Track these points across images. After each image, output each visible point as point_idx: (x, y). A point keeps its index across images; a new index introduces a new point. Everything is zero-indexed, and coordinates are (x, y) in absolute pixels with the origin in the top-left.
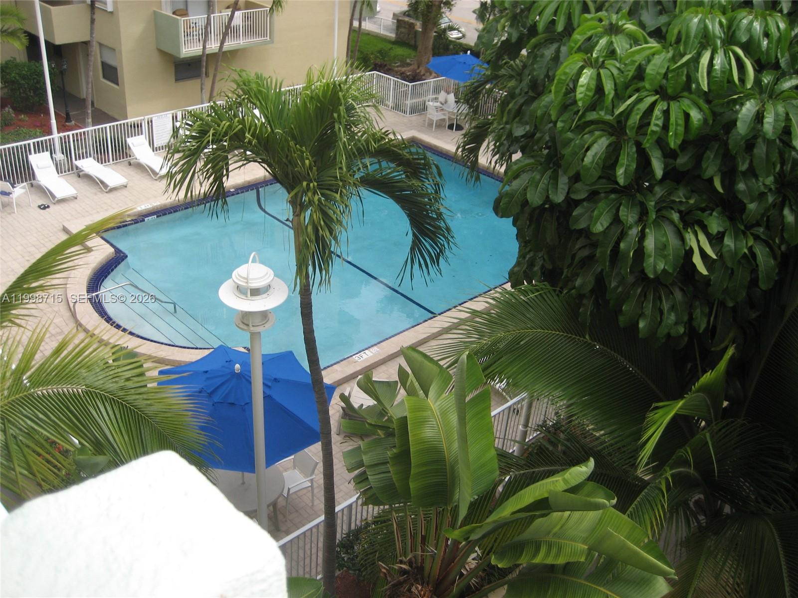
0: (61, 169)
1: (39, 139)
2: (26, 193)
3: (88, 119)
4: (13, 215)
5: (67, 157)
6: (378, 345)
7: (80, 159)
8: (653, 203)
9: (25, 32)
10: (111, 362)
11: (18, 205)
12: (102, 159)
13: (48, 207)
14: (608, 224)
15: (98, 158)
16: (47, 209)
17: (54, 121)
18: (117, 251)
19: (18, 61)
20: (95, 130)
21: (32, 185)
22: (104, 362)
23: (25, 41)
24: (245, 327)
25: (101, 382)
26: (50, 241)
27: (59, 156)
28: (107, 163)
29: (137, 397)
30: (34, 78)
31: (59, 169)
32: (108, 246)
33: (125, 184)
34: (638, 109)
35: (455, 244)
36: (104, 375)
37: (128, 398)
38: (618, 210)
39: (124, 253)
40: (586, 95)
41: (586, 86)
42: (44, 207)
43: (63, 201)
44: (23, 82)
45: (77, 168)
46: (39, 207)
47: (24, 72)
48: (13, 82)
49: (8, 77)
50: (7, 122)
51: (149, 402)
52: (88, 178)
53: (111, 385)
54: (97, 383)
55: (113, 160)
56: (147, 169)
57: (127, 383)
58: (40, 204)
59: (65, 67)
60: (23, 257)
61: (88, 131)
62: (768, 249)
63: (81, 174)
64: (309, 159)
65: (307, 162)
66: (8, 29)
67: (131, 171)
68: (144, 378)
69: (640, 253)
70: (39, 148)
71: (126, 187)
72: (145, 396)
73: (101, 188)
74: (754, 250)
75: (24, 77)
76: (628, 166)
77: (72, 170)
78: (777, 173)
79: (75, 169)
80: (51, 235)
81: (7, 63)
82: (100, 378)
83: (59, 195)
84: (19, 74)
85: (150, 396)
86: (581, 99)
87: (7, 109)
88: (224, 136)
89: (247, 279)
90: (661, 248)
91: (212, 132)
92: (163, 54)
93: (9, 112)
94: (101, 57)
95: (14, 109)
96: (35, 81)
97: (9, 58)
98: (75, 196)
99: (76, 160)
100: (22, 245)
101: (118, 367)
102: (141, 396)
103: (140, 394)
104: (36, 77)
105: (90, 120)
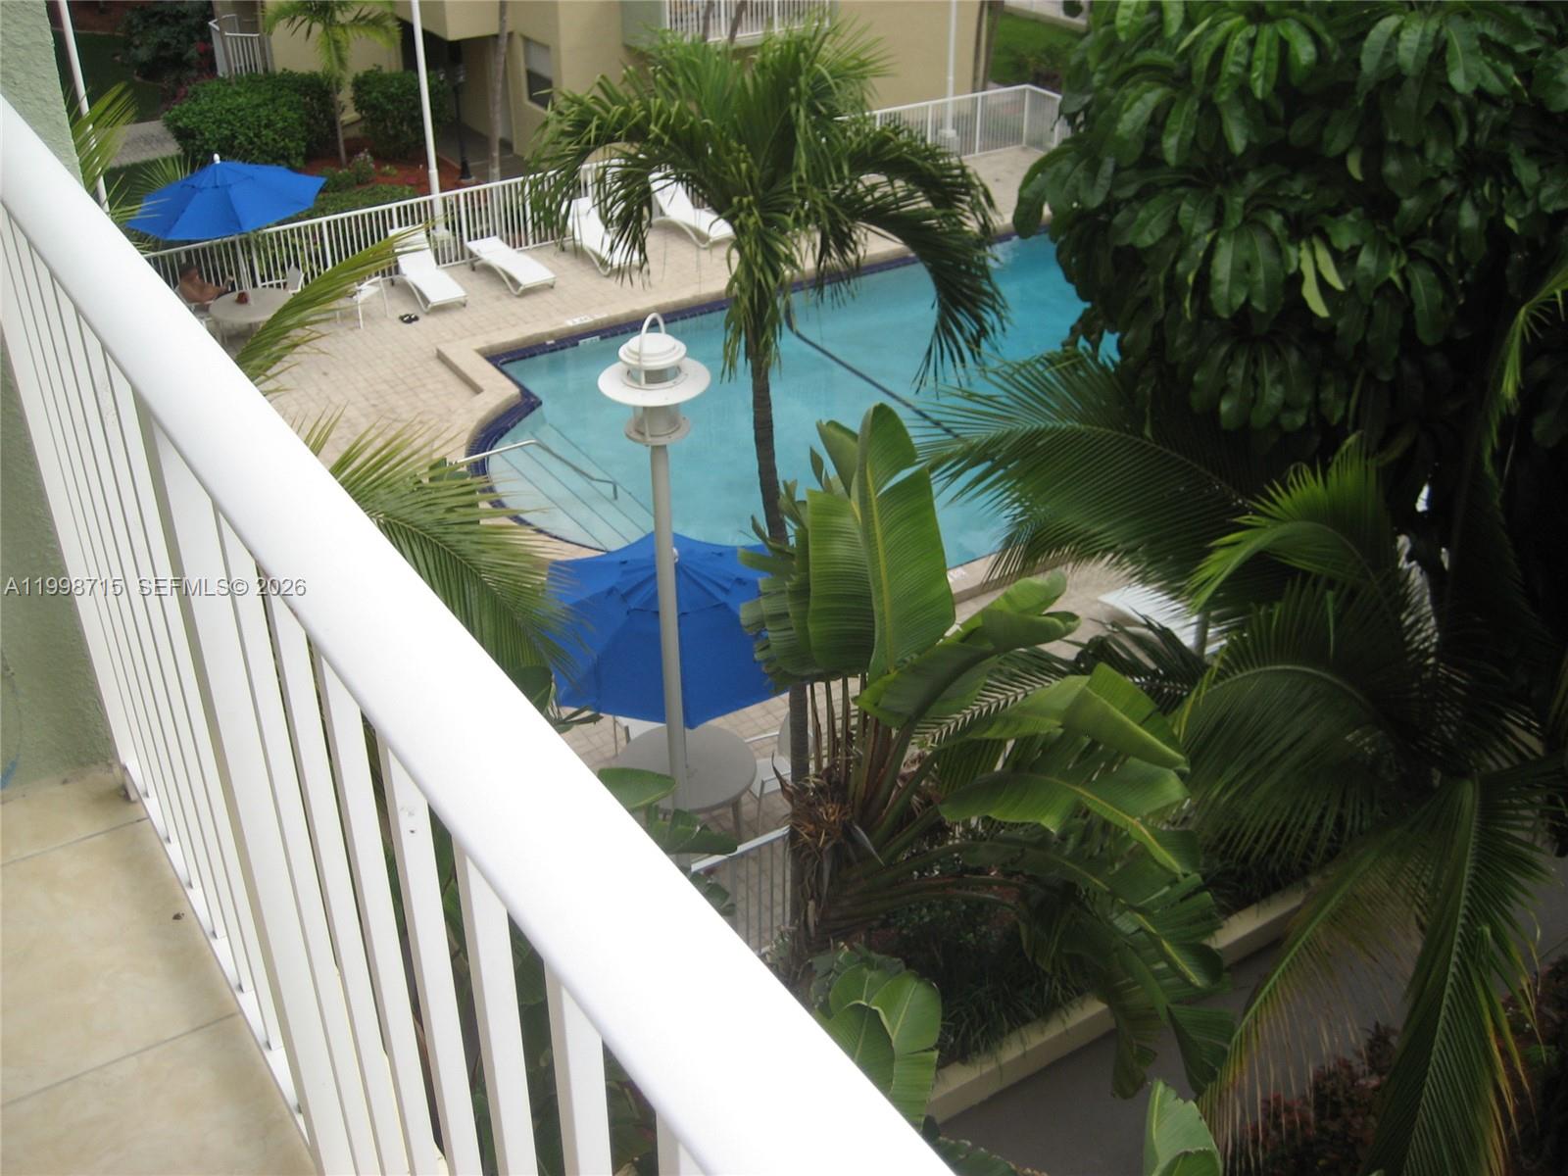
0: (444, 256)
1: (407, 202)
2: (379, 294)
3: (493, 167)
4: (356, 331)
5: (455, 235)
6: (967, 566)
7: (476, 238)
8: (1240, 200)
9: (399, 19)
10: (425, 481)
11: (367, 316)
12: (514, 240)
13: (416, 319)
14: (1162, 234)
15: (508, 239)
16: (414, 323)
17: (434, 171)
18: (525, 393)
19: (386, 70)
20: (504, 187)
21: (393, 283)
22: (414, 480)
23: (396, 33)
24: (639, 437)
25: (408, 510)
26: (414, 374)
27: (442, 233)
28: (524, 248)
29: (463, 537)
30: (410, 100)
31: (440, 258)
32: (509, 383)
33: (550, 282)
34: (1210, 43)
35: (1008, 319)
36: (414, 501)
37: (448, 538)
38: (1178, 208)
39: (536, 398)
40: (1132, 21)
41: (1133, 8)
42: (410, 320)
43: (442, 309)
44: (390, 107)
45: (471, 254)
46: (402, 318)
47: (392, 90)
48: (374, 107)
49: (366, 98)
50: (361, 178)
51: (480, 547)
52: (489, 271)
53: (423, 516)
54: (400, 512)
55: (534, 242)
56: (591, 259)
57: (448, 516)
58: (403, 314)
59: (461, 79)
60: (367, 400)
61: (491, 190)
62: (1433, 275)
63: (477, 264)
64: (747, 162)
65: (743, 166)
66: (369, 14)
67: (565, 262)
68: (475, 510)
69: (1204, 278)
70: (407, 217)
71: (552, 287)
72: (474, 538)
73: (508, 289)
74: (1408, 274)
75: (391, 98)
76: (1183, 133)
77: (463, 258)
78: (1463, 147)
79: (467, 255)
80: (416, 364)
81: (367, 74)
82: (407, 503)
83: (436, 297)
84: (383, 93)
85: (483, 539)
86: (1124, 28)
87: (362, 155)
88: (616, 131)
89: (638, 354)
90: (1243, 270)
91: (595, 122)
92: (628, 48)
93: (365, 159)
94: (527, 61)
95: (373, 153)
96: (411, 104)
97: (371, 67)
98: (462, 300)
99: (469, 240)
100: (366, 380)
101: (438, 489)
102: (468, 537)
103: (466, 533)
104: (411, 97)
105: (496, 170)
